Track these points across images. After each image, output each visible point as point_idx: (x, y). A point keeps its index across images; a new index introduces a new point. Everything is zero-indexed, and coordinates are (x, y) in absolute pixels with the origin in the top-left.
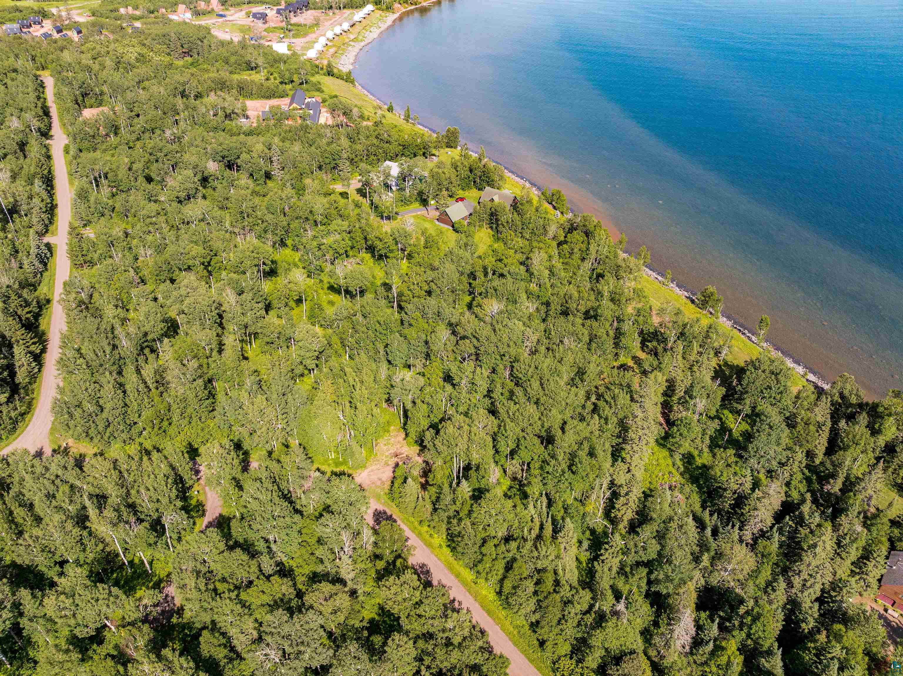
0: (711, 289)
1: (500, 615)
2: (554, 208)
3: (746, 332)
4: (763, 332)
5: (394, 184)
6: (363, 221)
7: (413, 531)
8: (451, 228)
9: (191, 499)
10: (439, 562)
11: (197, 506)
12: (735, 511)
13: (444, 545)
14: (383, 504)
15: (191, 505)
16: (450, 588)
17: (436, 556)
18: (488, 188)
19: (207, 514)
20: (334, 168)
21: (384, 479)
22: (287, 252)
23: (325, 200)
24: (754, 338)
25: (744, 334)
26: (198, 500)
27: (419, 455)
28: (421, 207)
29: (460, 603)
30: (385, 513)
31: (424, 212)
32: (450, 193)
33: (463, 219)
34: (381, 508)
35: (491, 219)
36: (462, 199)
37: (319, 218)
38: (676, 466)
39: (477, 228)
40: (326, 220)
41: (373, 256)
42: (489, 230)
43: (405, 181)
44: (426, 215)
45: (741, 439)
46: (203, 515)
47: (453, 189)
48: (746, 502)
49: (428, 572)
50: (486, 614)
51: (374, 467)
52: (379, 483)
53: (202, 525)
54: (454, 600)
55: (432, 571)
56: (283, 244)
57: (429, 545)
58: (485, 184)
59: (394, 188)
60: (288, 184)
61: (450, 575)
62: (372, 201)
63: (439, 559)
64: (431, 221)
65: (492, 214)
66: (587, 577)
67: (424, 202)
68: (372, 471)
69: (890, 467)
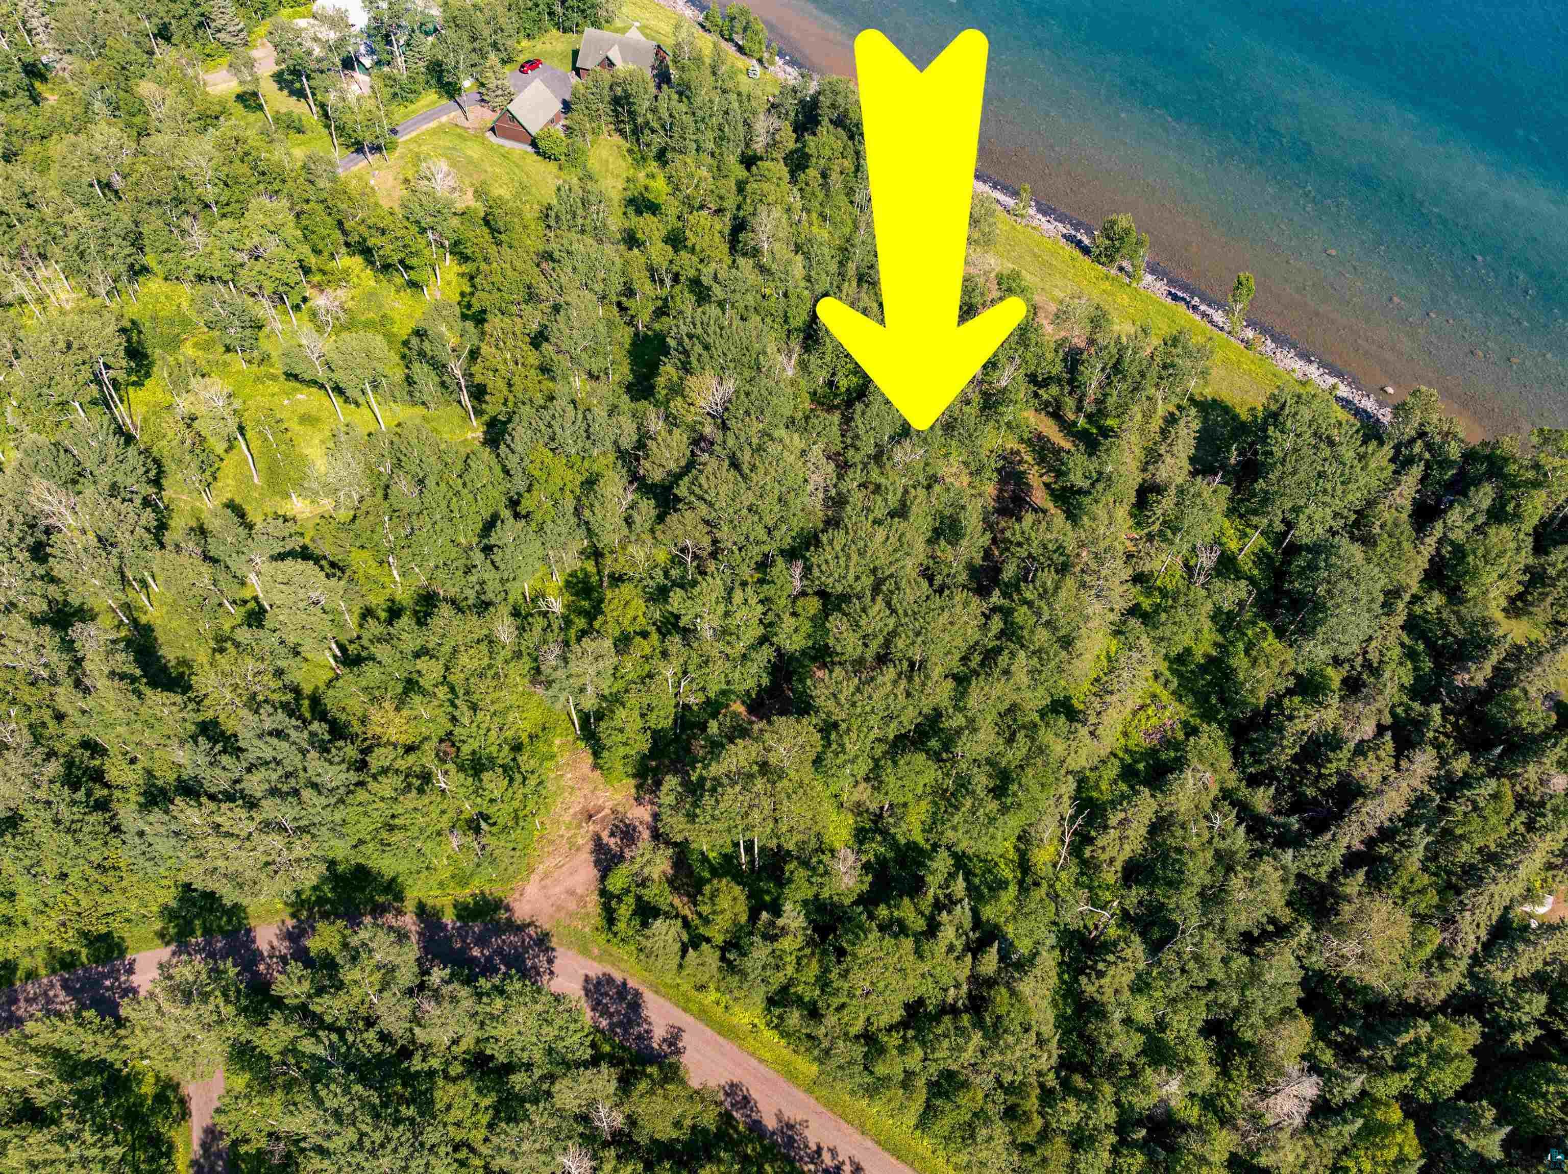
0: (1124, 221)
1: (920, 1150)
2: (741, 49)
3: (1196, 301)
4: (1240, 306)
5: (362, 49)
6: (322, 183)
7: (685, 1010)
8: (530, 149)
9: (140, 1083)
10: (762, 1067)
11: (161, 1098)
12: (1303, 769)
13: (761, 1024)
14: (600, 959)
15: (143, 1098)
16: (805, 1123)
17: (752, 1054)
18: (589, 31)
19: (193, 1106)
20: (201, 25)
21: (580, 891)
22: (154, 286)
23: (207, 143)
24: (1218, 317)
25: (1195, 308)
26: (157, 1078)
27: (638, 800)
28: (445, 101)
29: (833, 1152)
30: (610, 980)
31: (455, 114)
32: (504, 55)
33: (552, 121)
34: (596, 970)
35: (617, 114)
36: (532, 65)
37: (210, 193)
38: (1162, 680)
39: (589, 137)
40: (227, 192)
41: (370, 262)
42: (617, 139)
43: (389, 43)
44: (461, 120)
45: (1256, 572)
46: (185, 1114)
47: (509, 43)
48: (1331, 755)
49: (746, 1100)
50: (893, 1160)
51: (550, 862)
52: (572, 905)
53: (188, 1143)
54: (819, 1150)
55: (755, 1095)
56: (138, 272)
57: (728, 1032)
58: (576, 17)
59: (367, 62)
60: (97, 105)
61: (794, 1090)
62: (323, 106)
63: (761, 1060)
64: (478, 136)
65: (616, 101)
66: (1065, 1004)
67: (451, 90)
68: (546, 876)
69: (1547, 594)
